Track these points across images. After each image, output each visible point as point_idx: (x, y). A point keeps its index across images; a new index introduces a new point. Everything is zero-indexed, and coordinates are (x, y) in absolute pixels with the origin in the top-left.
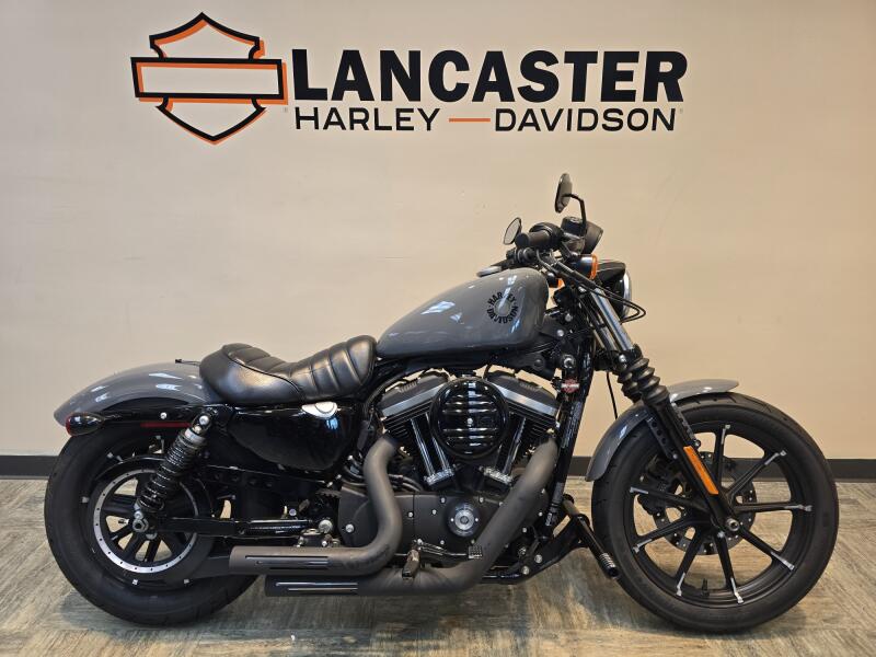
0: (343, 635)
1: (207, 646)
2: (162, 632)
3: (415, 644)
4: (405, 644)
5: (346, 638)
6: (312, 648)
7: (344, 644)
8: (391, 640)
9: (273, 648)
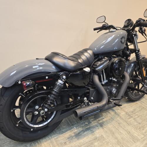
0: (84, 123)
1: (57, 138)
2: (41, 140)
3: (99, 119)
4: (97, 120)
5: (86, 123)
6: (81, 128)
7: (86, 125)
8: (94, 120)
9: (73, 132)
